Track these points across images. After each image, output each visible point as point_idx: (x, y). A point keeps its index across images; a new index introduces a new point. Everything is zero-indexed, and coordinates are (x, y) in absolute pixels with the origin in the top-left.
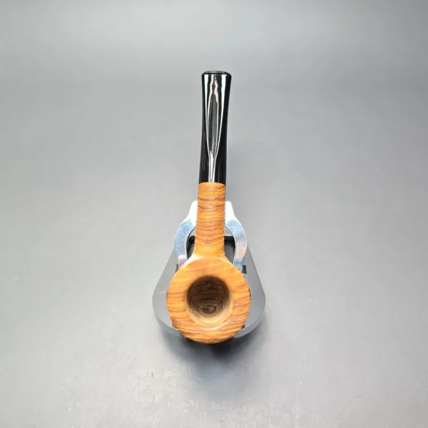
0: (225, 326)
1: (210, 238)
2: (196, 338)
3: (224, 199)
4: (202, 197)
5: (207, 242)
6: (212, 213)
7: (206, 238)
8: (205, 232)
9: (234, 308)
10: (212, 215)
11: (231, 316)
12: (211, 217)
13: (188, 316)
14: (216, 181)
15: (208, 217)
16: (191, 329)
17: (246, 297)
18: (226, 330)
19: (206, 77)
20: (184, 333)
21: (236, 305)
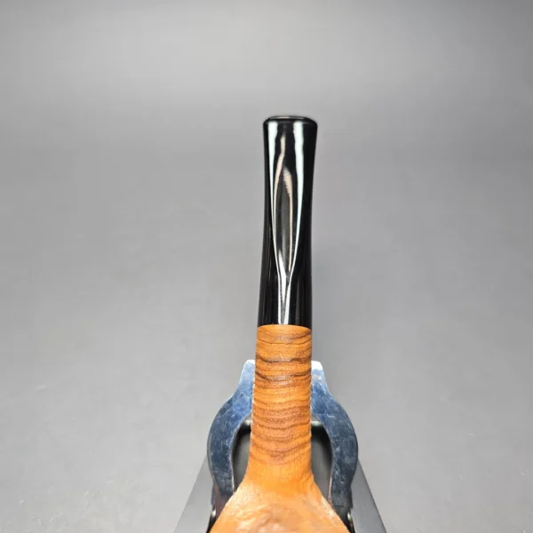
1: (282, 447)
3: (309, 359)
4: (265, 355)
5: (278, 455)
6: (284, 391)
7: (272, 446)
8: (273, 434)
10: (285, 396)
12: (282, 400)
14: (292, 322)
15: (277, 401)
19: (273, 128)
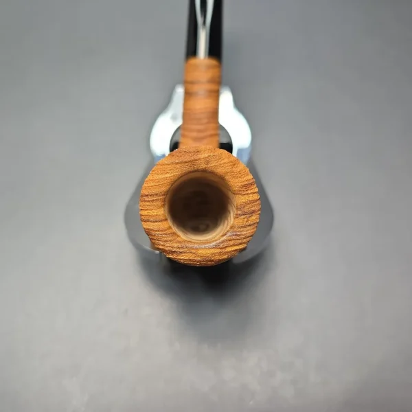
0: (223, 242)
2: (182, 258)
3: (219, 83)
4: (190, 80)
7: (194, 135)
8: (193, 127)
9: (237, 216)
11: (231, 228)
12: (201, 107)
13: (170, 228)
15: (197, 107)
16: (175, 245)
17: (254, 201)
18: (225, 248)
20: (165, 251)
21: (239, 212)
